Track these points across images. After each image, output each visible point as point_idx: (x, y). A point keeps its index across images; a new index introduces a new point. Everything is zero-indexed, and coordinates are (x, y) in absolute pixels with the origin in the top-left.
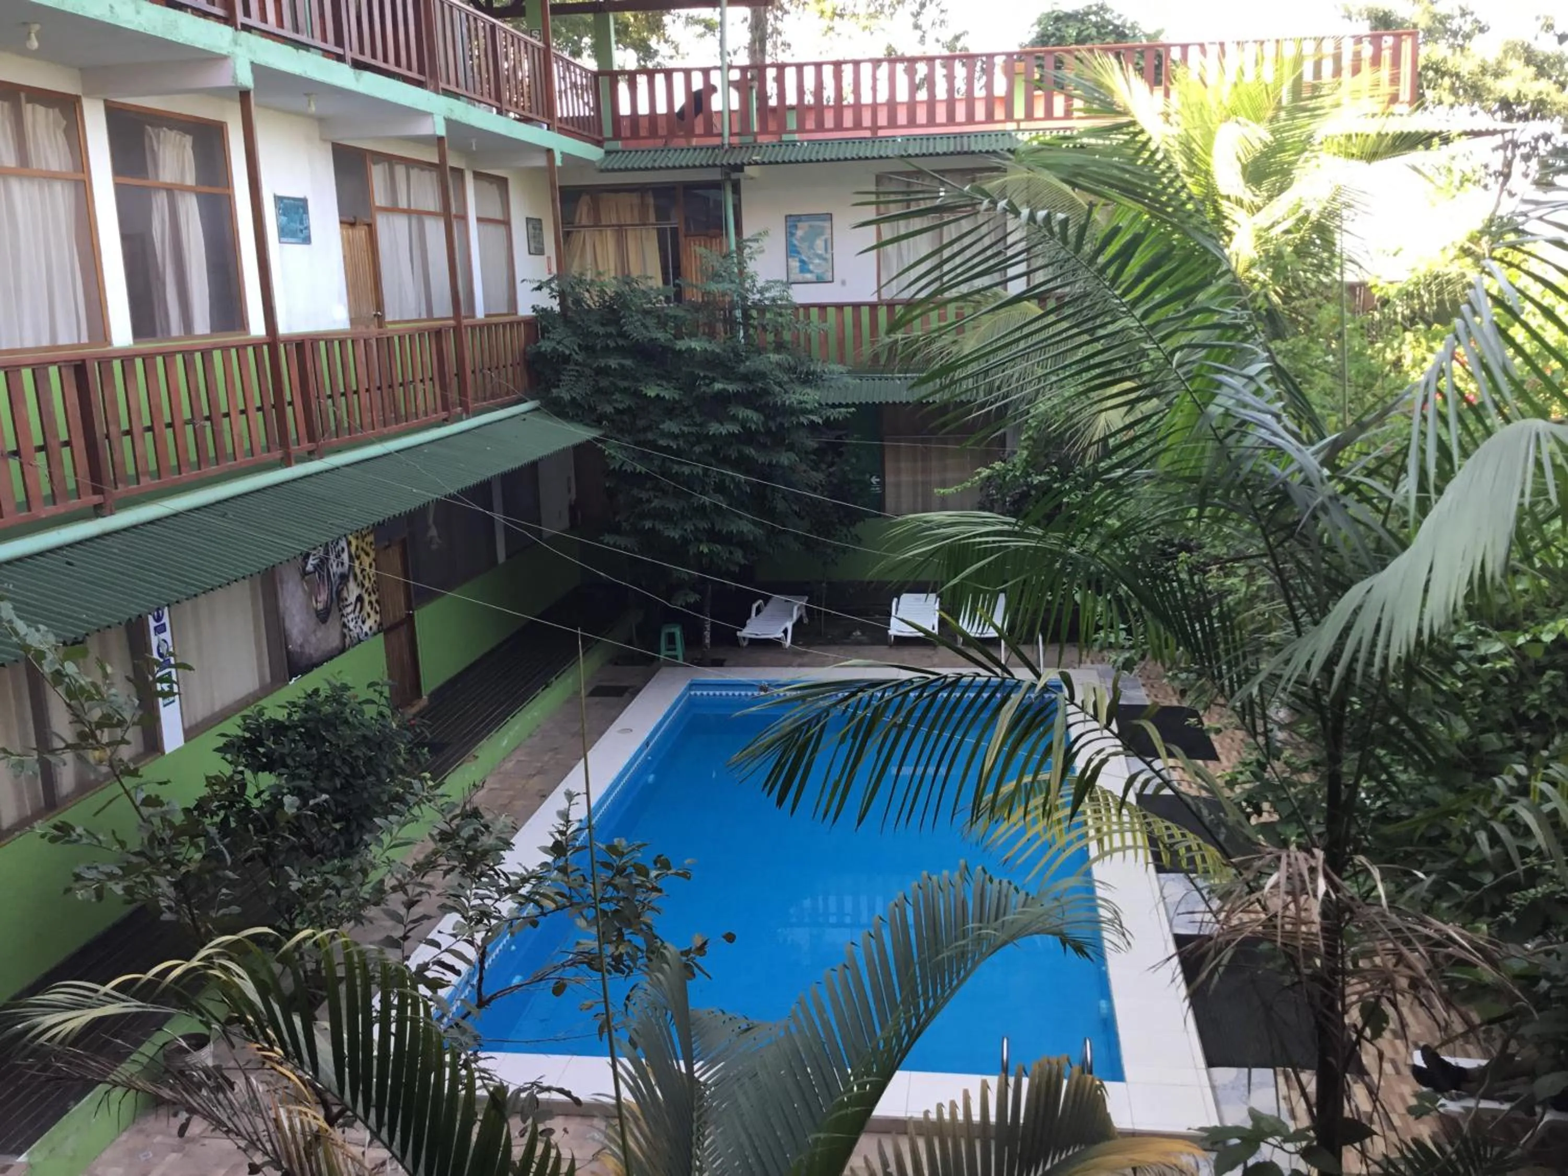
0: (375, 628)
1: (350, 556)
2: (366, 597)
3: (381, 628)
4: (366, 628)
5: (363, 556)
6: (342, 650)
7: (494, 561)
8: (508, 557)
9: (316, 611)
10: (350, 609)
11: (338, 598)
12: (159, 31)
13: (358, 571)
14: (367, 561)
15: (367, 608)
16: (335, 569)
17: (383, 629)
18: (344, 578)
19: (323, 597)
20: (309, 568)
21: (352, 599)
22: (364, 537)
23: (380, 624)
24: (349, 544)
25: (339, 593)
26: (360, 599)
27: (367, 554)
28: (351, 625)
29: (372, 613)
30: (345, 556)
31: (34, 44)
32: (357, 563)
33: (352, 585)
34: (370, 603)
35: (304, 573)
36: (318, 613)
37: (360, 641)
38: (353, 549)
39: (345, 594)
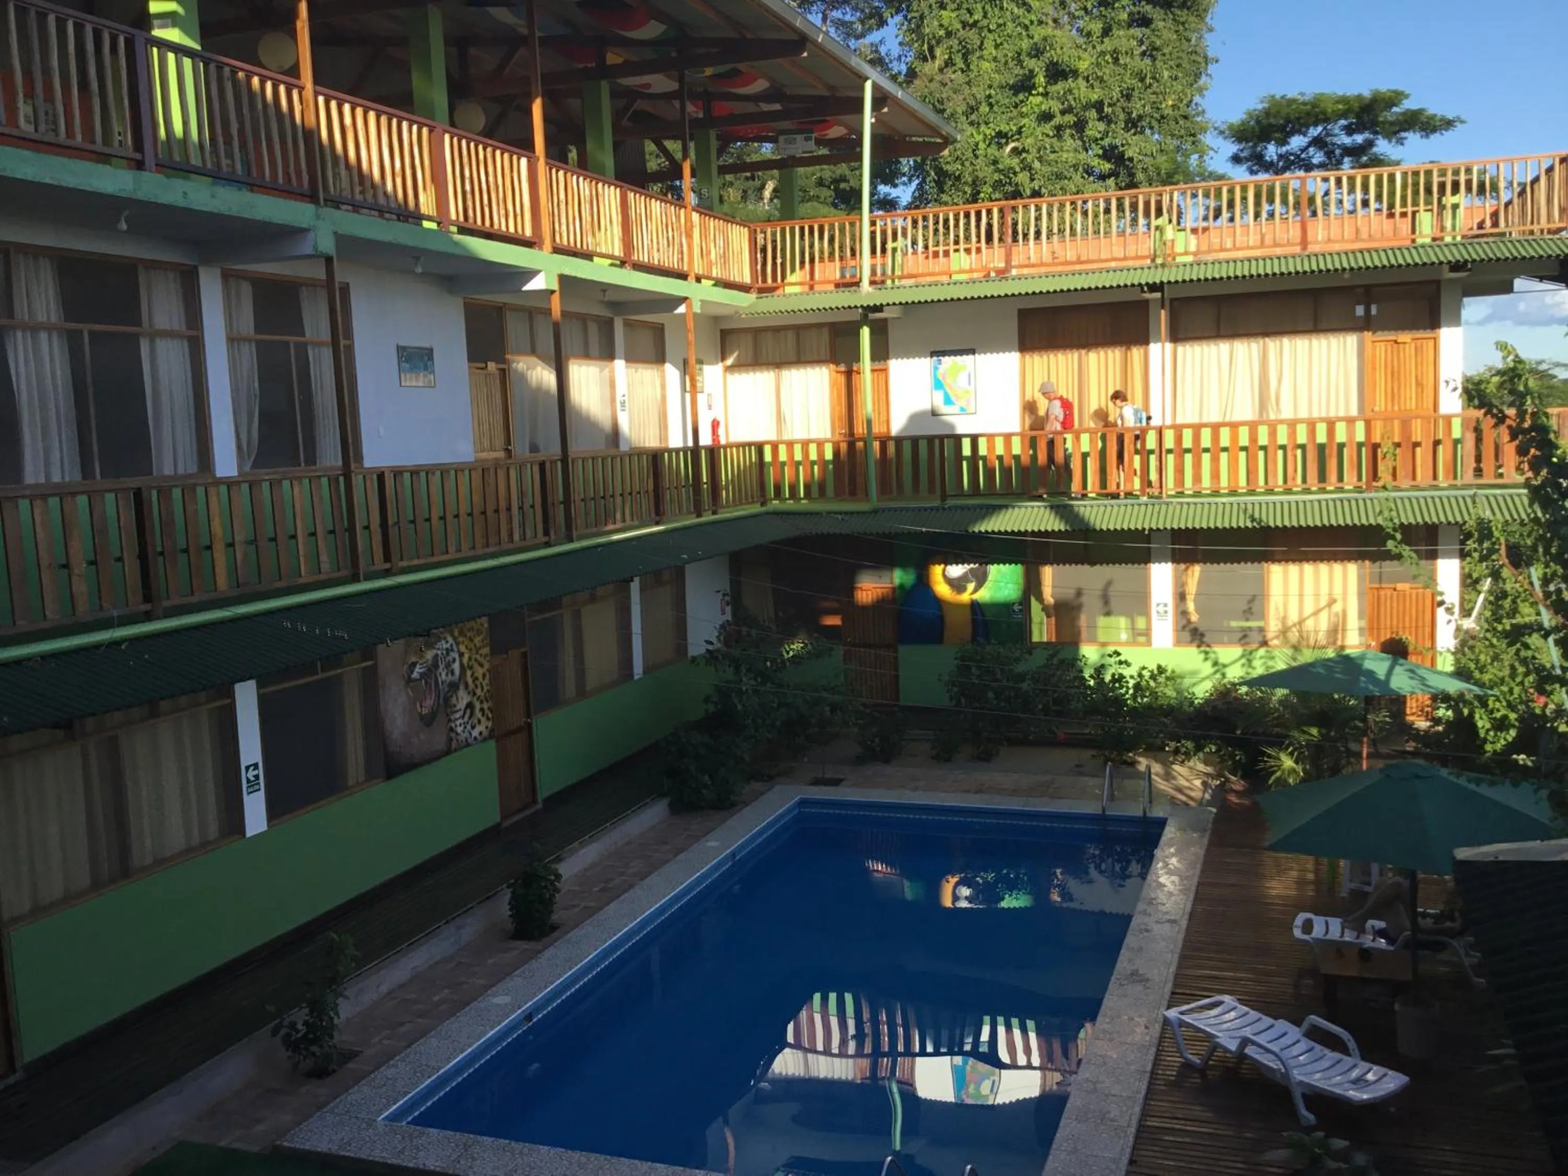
0: (486, 733)
1: (462, 665)
2: (478, 706)
3: (492, 734)
4: (475, 733)
5: (476, 666)
6: (448, 752)
7: (630, 675)
8: (646, 671)
9: (420, 714)
10: (458, 715)
11: (446, 704)
12: (235, 211)
13: (470, 680)
14: (480, 672)
15: (478, 714)
16: (443, 676)
17: (497, 735)
18: (454, 687)
19: (429, 702)
20: (415, 675)
21: (462, 704)
22: (478, 650)
23: (492, 730)
24: (461, 655)
25: (447, 700)
26: (470, 706)
27: (481, 665)
28: (459, 729)
29: (483, 720)
30: (456, 666)
31: (124, 226)
32: (469, 673)
33: (462, 693)
34: (482, 710)
35: (409, 680)
36: (422, 717)
37: (468, 745)
38: (465, 660)
39: (454, 700)
